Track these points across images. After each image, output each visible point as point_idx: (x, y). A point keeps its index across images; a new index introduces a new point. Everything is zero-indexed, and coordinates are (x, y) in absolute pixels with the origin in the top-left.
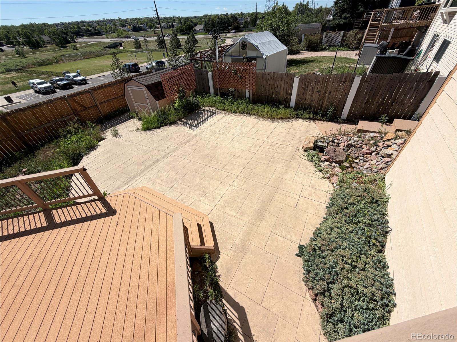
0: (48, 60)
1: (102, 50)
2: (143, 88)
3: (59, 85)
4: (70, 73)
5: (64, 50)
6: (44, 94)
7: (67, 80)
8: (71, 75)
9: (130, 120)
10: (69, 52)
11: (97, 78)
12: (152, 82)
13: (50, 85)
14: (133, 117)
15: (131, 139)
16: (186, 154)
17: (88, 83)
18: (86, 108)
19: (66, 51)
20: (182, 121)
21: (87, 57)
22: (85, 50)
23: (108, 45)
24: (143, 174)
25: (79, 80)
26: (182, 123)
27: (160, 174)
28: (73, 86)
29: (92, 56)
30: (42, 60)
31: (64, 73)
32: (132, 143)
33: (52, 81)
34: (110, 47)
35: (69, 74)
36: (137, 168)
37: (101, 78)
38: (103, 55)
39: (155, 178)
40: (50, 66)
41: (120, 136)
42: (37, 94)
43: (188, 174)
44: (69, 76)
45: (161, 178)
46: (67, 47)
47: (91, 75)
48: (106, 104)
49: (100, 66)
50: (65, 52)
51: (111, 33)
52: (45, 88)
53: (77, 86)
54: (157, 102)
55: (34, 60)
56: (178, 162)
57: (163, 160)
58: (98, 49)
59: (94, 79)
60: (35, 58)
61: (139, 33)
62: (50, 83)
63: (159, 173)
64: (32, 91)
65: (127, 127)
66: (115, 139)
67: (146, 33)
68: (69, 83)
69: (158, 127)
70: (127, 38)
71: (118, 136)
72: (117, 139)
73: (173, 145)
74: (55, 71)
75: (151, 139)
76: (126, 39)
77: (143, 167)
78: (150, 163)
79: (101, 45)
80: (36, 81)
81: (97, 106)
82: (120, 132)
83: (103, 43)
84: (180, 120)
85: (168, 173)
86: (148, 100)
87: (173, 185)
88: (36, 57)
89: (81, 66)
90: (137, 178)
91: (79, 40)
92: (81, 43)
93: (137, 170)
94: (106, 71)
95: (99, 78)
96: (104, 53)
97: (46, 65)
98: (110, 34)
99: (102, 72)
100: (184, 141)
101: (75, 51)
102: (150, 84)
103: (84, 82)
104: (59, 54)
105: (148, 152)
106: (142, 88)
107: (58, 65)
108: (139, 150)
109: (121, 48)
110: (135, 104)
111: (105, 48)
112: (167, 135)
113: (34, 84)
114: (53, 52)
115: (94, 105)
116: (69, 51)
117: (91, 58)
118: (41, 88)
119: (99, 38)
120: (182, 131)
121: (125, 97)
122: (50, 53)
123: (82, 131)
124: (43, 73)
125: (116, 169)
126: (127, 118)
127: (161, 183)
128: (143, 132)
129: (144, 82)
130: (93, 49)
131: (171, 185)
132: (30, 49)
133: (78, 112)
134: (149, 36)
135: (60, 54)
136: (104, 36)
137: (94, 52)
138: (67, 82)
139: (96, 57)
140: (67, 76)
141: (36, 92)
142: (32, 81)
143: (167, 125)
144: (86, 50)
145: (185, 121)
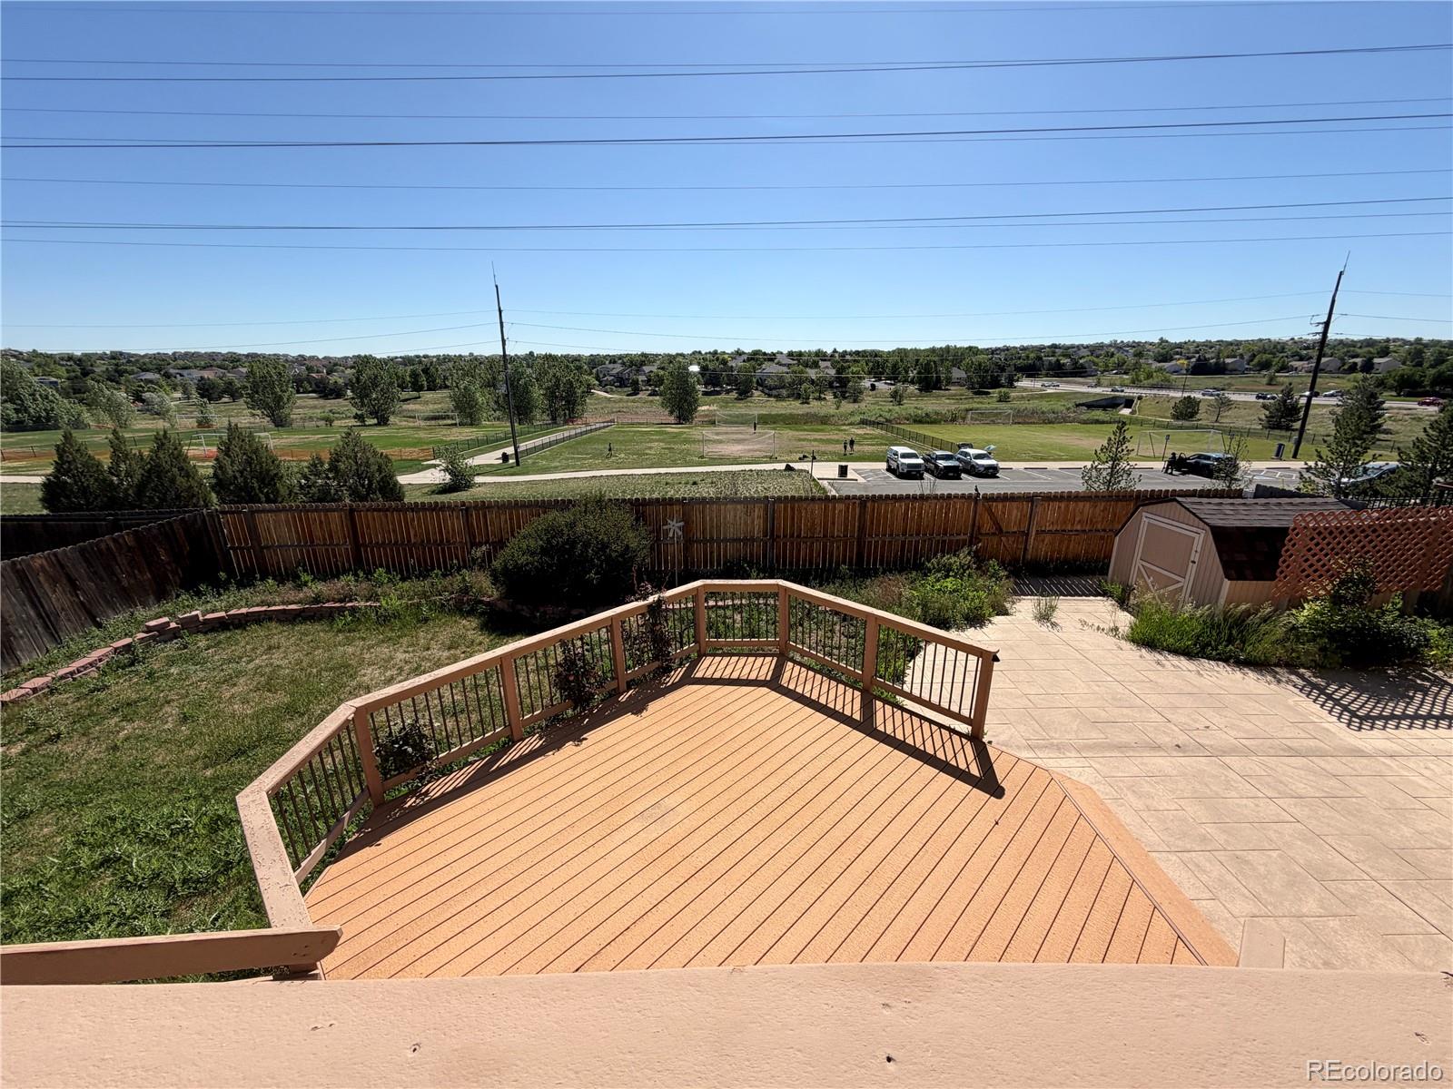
0: (937, 414)
1: (1068, 409)
2: (1199, 531)
3: (937, 466)
4: (971, 447)
5: (978, 399)
6: (902, 476)
7: (958, 459)
8: (972, 451)
9: (1092, 598)
10: (987, 406)
11: (1025, 471)
12: (1238, 524)
13: (922, 462)
14: (1105, 594)
15: (1085, 646)
16: (1281, 788)
17: (998, 477)
18: (1000, 530)
19: (981, 403)
20: (1302, 677)
21: (1020, 421)
22: (1023, 405)
23: (1091, 399)
24: (1091, 754)
25: (983, 466)
26: (1300, 682)
27: (1147, 788)
28: (963, 475)
29: (1032, 420)
30: (927, 414)
31: (960, 447)
32: (1080, 657)
33: (929, 455)
34: (1090, 406)
35: (968, 450)
36: (1075, 727)
37: (1035, 474)
38: (1065, 420)
39: (1128, 789)
40: (935, 427)
41: (1054, 625)
42: (888, 474)
43: (1270, 857)
44: (966, 454)
45: (1149, 802)
46: (989, 393)
47: (1013, 461)
48: (1048, 538)
49: (1042, 445)
50: (978, 403)
51: (1116, 374)
52: (910, 466)
53: (970, 478)
54: (1227, 583)
55: (911, 411)
56: (1234, 794)
57: (1175, 754)
58: (1059, 406)
59: (1018, 471)
60: (916, 408)
61: (1206, 380)
62: (923, 459)
63: (1147, 782)
64: (884, 465)
65: (1078, 611)
66: (1038, 625)
67: (1233, 381)
68: (959, 466)
69: (1188, 654)
70: (1161, 388)
71: (1049, 624)
72: (1044, 629)
73: (1233, 733)
74: (940, 437)
75: (1152, 676)
76: (1155, 392)
77: (1095, 736)
78: (1126, 738)
79: (1070, 399)
80: (901, 450)
81: (1027, 535)
82: (1057, 616)
83: (1079, 395)
84: (1292, 666)
85: (1182, 802)
86: (1192, 569)
87: (1189, 847)
88: (919, 406)
89: (997, 437)
90: (1068, 754)
91: (1025, 383)
92: (1025, 389)
93: (1076, 732)
94: (1055, 460)
95: (1029, 472)
96: (1069, 417)
97: (928, 423)
98: (1112, 376)
99: (1042, 459)
100: (1288, 743)
101: (1003, 405)
102: (1233, 528)
103: (991, 472)
104: (963, 407)
105: (1127, 704)
106: (1195, 529)
107: (950, 427)
108: (1099, 686)
109: (1126, 412)
110: (1138, 563)
111: (1077, 405)
112: (1218, 691)
113: (896, 454)
114: (952, 401)
115: (1022, 530)
116: (990, 402)
117: (1028, 423)
118: (903, 464)
119: (1075, 383)
120: (1289, 708)
121: (1117, 538)
122: (948, 401)
123: (970, 576)
124: (916, 437)
125: (1017, 698)
126: (1086, 589)
127: (1144, 815)
128: (1127, 646)
129: (1214, 517)
130: (1044, 406)
131: (1180, 843)
132: (917, 391)
133: (981, 534)
134: (1239, 391)
135: (967, 406)
136: (1090, 380)
137: (1043, 413)
138: (956, 463)
139: (1044, 423)
140: (962, 453)
141: (889, 469)
142: (895, 448)
143: (1226, 661)
144: (1027, 405)
145: (1314, 680)
